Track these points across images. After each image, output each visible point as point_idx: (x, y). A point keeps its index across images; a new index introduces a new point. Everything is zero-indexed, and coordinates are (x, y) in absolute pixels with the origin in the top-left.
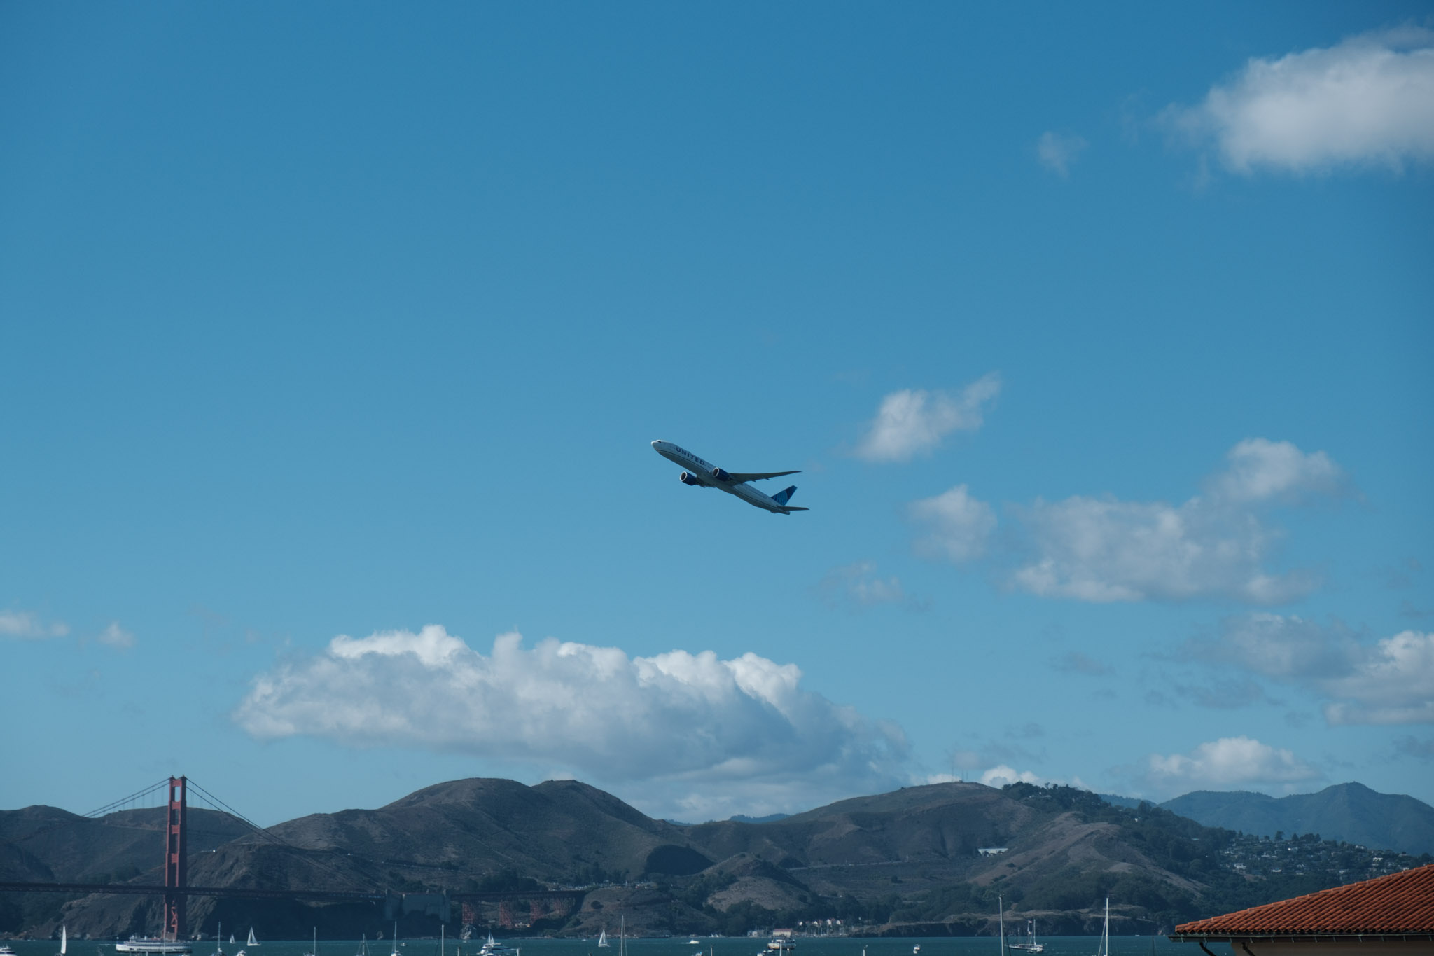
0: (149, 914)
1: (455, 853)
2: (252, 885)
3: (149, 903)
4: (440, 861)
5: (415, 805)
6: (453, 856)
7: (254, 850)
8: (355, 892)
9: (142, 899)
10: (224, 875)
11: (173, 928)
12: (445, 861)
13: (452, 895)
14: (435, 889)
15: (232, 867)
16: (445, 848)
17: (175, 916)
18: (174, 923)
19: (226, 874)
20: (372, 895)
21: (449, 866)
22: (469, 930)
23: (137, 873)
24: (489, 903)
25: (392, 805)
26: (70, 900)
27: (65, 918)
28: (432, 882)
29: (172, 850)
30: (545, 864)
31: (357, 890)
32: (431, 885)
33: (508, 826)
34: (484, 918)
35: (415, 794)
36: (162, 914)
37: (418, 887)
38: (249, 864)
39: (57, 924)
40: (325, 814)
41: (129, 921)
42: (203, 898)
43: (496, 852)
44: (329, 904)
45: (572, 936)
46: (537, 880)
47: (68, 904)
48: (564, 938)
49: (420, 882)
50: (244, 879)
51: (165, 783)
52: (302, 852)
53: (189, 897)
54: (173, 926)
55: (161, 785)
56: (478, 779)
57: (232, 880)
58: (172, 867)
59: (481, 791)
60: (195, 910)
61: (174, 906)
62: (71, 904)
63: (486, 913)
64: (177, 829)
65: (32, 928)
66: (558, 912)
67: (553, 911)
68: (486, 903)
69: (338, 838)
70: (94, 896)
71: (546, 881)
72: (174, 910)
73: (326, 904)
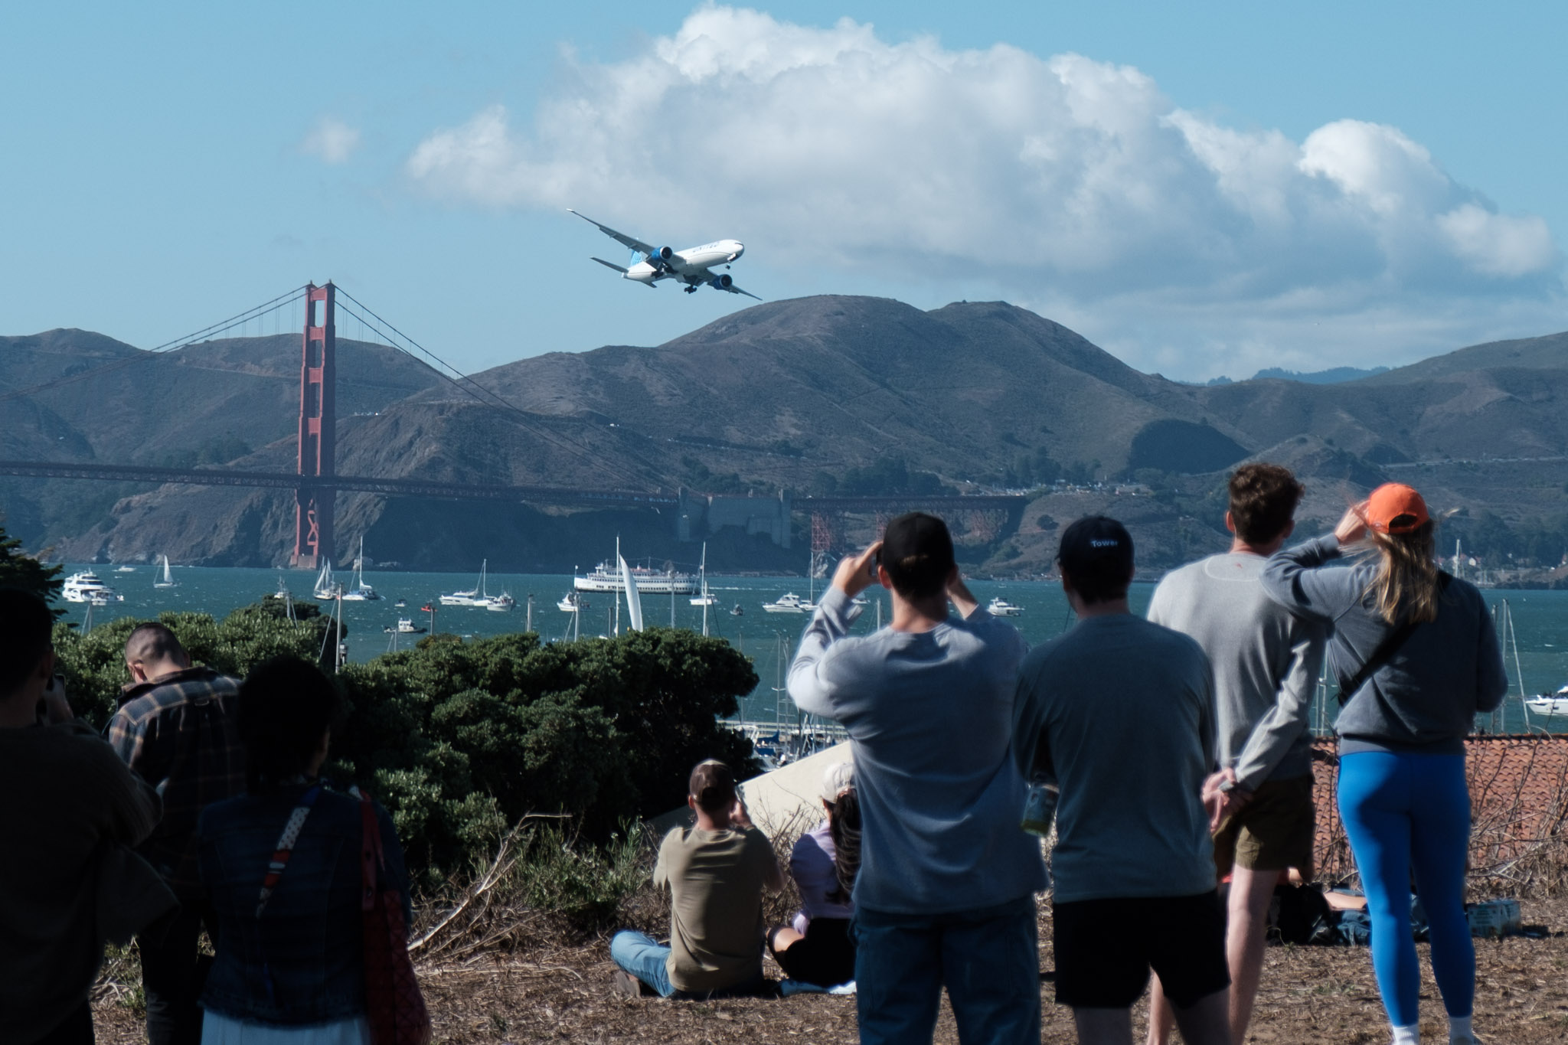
0: (267, 523)
1: (795, 426)
2: (447, 474)
3: (267, 503)
4: (771, 440)
5: (725, 341)
6: (793, 431)
7: (450, 414)
8: (624, 491)
9: (254, 495)
10: (398, 455)
11: (312, 547)
12: (779, 439)
13: (794, 500)
14: (762, 487)
15: (411, 443)
16: (778, 417)
17: (314, 527)
18: (313, 539)
19: (400, 456)
20: (655, 496)
21: (785, 449)
22: (823, 562)
23: (245, 450)
24: (856, 516)
25: (682, 340)
26: (127, 494)
27: (119, 526)
28: (755, 477)
29: (310, 411)
30: (952, 449)
31: (630, 487)
32: (755, 483)
33: (888, 380)
34: (848, 541)
35: (723, 321)
36: (289, 522)
37: (731, 485)
38: (441, 438)
39: (105, 536)
40: (570, 354)
41: (232, 534)
42: (361, 497)
43: (869, 425)
44: (580, 510)
45: (1004, 576)
46: (940, 477)
47: (124, 501)
48: (990, 579)
49: (735, 477)
50: (434, 464)
51: (296, 294)
52: (531, 418)
53: (339, 493)
54: (310, 543)
55: (291, 297)
56: (835, 297)
57: (413, 465)
58: (309, 441)
59: (841, 317)
60: (349, 517)
61: (312, 508)
62: (129, 503)
63: (851, 533)
64: (318, 375)
65: (62, 542)
66: (978, 533)
67: (968, 532)
68: (851, 515)
69: (592, 396)
70: (170, 488)
71: (955, 477)
72: (312, 516)
73: (574, 511)
